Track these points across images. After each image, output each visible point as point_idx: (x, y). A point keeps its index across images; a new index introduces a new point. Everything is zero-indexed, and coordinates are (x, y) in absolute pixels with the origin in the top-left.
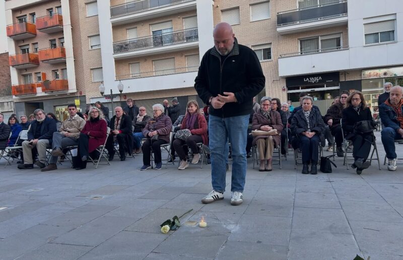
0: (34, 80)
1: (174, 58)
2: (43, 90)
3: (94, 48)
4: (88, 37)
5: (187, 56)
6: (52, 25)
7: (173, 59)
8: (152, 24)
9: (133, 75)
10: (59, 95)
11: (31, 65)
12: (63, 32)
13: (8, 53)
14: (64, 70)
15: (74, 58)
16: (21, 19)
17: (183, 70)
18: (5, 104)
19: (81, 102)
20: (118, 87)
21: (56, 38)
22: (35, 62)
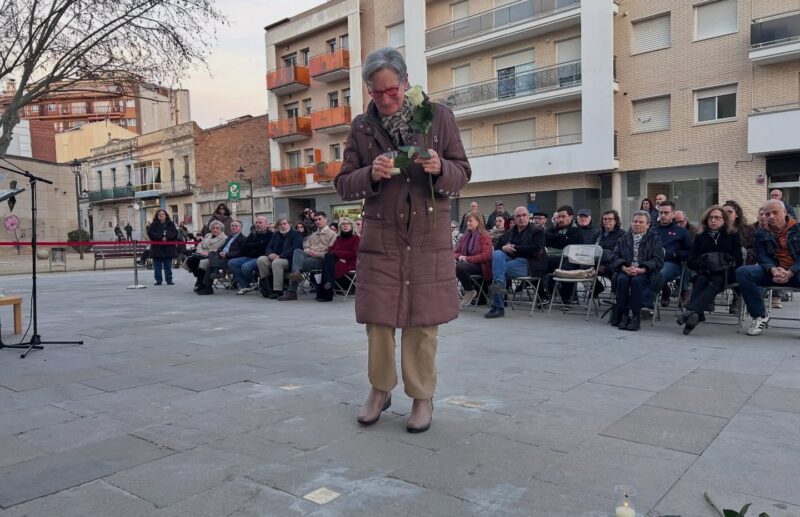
0: (303, 162)
1: (535, 118)
2: (316, 179)
5: (559, 114)
8: (496, 58)
11: (300, 137)
12: (349, 79)
13: (267, 115)
16: (288, 60)
18: (262, 200)
21: (339, 89)
22: (306, 131)
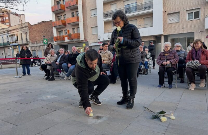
1: (137, 20)
2: (68, 39)
3: (93, 16)
4: (90, 10)
6: (73, 5)
8: (125, 1)
10: (76, 41)
11: (63, 26)
12: (78, 8)
13: (52, 20)
14: (78, 29)
15: (83, 22)
16: (58, 3)
21: (75, 11)
22: (64, 24)
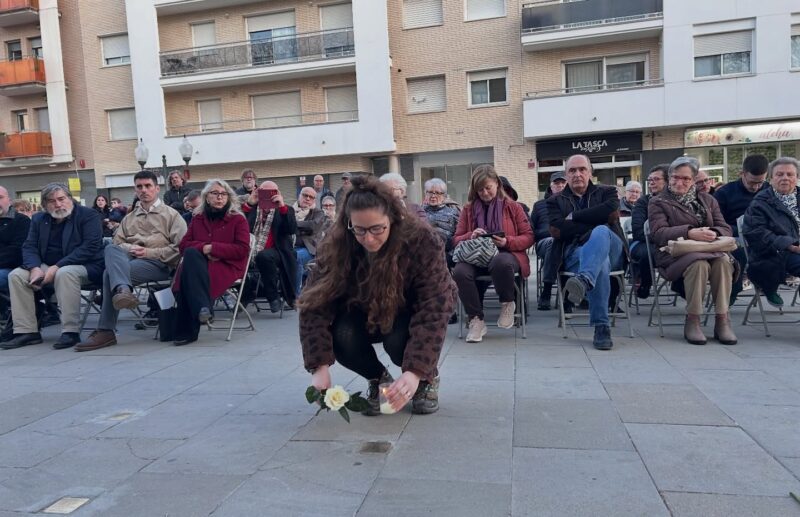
1: (299, 91)
3: (112, 63)
4: (100, 37)
5: (327, 88)
6: (12, 7)
7: (296, 95)
8: (249, 17)
9: (208, 127)
10: (29, 168)
12: (39, 24)
14: (42, 112)
15: (67, 84)
17: (320, 118)
19: (83, 184)
20: (180, 150)
21: (23, 37)
